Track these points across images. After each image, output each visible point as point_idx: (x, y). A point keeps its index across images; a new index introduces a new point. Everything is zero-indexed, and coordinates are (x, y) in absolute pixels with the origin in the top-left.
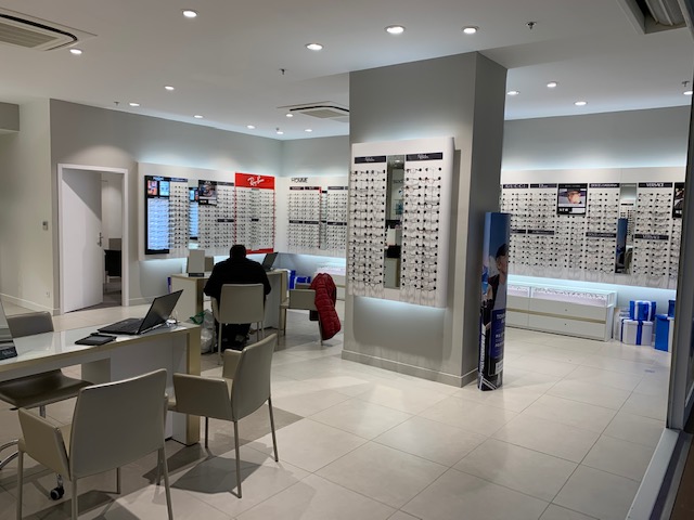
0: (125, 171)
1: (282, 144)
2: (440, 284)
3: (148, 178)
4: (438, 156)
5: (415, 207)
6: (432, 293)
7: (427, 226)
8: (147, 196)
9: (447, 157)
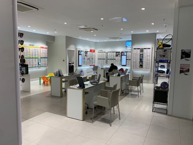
0: (75, 50)
1: (96, 43)
2: (150, 68)
3: (79, 51)
4: (150, 49)
5: (145, 56)
6: (148, 70)
7: (148, 59)
8: (79, 55)
9: (151, 49)
